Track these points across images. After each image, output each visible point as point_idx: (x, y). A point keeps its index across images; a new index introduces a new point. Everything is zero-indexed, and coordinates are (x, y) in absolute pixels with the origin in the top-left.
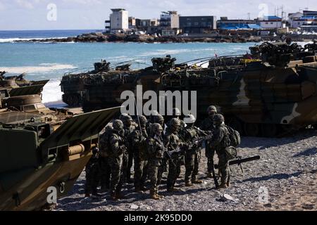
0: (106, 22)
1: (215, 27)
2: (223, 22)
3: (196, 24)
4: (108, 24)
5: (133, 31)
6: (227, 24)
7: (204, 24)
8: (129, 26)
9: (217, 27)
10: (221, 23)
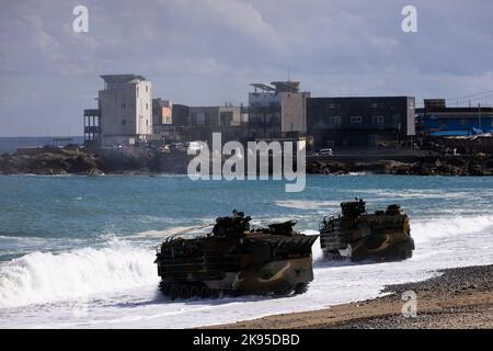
0: (89, 113)
1: (411, 131)
2: (433, 115)
3: (357, 120)
4: (94, 121)
5: (168, 142)
6: (445, 120)
7: (380, 120)
8: (154, 125)
9: (418, 128)
10: (427, 118)
